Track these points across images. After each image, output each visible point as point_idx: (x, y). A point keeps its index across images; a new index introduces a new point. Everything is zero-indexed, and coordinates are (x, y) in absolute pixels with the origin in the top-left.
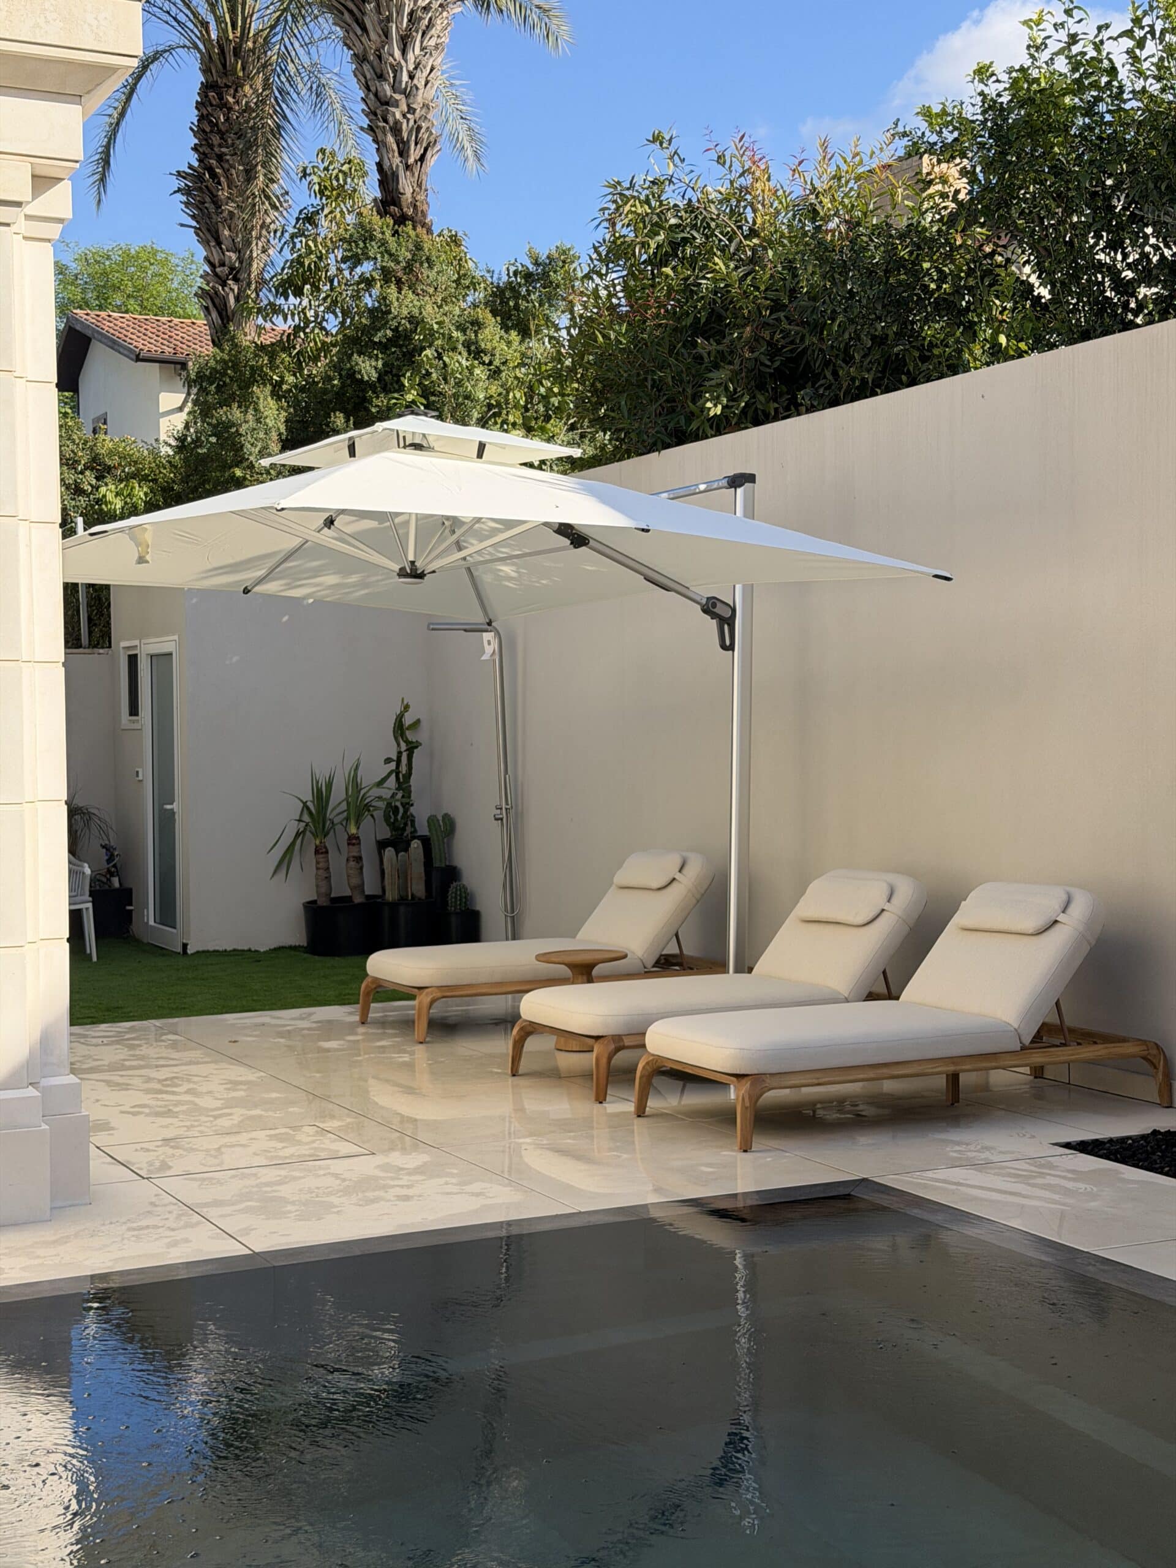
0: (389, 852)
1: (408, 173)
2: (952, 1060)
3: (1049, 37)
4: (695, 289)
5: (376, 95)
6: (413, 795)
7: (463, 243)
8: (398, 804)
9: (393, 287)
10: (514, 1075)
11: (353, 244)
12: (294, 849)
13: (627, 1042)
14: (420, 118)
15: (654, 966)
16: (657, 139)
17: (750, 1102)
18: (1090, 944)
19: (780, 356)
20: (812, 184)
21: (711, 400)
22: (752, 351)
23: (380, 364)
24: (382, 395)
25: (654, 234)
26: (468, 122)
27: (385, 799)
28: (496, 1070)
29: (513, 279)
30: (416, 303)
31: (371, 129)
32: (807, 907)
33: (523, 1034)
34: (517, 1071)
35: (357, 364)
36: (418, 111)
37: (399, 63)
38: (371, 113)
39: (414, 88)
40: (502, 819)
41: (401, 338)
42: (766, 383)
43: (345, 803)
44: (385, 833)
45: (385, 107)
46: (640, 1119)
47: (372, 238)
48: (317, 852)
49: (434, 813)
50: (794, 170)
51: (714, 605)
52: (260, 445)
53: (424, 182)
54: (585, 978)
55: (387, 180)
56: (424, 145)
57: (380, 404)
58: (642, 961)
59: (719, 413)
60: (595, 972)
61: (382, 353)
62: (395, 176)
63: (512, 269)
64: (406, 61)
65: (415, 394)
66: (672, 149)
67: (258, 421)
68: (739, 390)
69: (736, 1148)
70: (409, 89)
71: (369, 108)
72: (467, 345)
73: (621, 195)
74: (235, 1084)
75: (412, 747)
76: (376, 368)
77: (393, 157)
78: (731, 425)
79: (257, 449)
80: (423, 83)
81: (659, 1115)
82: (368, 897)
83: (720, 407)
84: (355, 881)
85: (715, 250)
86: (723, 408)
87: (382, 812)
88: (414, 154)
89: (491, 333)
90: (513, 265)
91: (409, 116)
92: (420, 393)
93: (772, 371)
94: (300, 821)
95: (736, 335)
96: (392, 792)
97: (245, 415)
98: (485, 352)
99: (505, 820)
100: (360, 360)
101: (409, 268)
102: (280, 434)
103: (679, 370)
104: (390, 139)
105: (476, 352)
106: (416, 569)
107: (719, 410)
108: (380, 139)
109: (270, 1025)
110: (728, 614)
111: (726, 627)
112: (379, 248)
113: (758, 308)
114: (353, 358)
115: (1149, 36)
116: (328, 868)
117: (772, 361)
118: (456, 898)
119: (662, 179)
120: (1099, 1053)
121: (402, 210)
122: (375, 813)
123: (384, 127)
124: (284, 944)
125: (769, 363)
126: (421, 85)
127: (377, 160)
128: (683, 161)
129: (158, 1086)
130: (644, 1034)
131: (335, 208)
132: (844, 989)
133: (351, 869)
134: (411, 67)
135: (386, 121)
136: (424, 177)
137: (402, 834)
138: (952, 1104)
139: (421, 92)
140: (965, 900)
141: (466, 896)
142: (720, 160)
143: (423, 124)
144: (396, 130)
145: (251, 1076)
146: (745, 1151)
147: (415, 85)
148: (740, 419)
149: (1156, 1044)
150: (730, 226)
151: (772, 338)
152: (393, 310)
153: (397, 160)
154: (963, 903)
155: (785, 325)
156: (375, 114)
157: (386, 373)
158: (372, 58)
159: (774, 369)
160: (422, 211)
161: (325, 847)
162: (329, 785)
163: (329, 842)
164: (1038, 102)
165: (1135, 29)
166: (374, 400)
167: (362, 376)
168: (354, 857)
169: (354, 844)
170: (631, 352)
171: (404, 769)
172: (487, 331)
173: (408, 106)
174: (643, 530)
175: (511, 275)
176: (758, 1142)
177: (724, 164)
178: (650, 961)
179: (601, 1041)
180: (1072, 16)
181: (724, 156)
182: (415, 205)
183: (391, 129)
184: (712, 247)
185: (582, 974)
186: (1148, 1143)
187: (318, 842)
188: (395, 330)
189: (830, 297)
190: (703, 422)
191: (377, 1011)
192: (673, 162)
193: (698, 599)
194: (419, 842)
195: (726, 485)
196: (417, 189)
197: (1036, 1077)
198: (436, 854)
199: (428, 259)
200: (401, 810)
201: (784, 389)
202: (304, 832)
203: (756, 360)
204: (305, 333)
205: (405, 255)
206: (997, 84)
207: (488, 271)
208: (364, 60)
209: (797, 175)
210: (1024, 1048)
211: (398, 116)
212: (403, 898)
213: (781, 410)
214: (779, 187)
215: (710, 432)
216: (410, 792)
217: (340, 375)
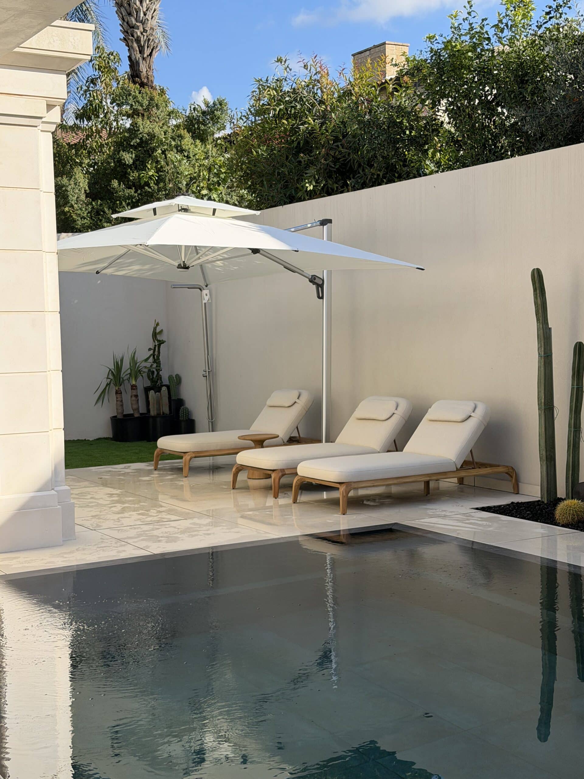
0: (152, 393)
1: (144, 62)
2: (428, 475)
3: (461, 24)
4: (297, 130)
5: (127, 23)
6: (161, 365)
7: (167, 93)
8: (154, 370)
9: (140, 118)
10: (233, 489)
11: (121, 98)
12: (105, 392)
13: (287, 472)
14: (149, 35)
15: (287, 442)
16: (279, 60)
17: (346, 494)
18: (484, 425)
19: (338, 162)
20: (349, 80)
21: (308, 183)
22: (325, 160)
23: (134, 156)
24: (135, 171)
25: (278, 105)
26: (162, 28)
27: (148, 368)
28: (224, 487)
29: (193, 112)
30: (151, 126)
31: (125, 39)
32: (359, 412)
33: (237, 470)
34: (235, 487)
35: (122, 156)
36: (148, 31)
37: (139, 8)
38: (125, 32)
39: (146, 20)
40: (206, 376)
41: (143, 143)
42: (332, 175)
43: (129, 370)
44: (148, 384)
45: (132, 29)
46: (294, 504)
47: (130, 95)
48: (117, 393)
49: (170, 374)
50: (340, 73)
51: (315, 279)
52: (76, 196)
53: (151, 66)
54: (260, 446)
55: (134, 65)
56: (152, 48)
57: (134, 175)
58: (282, 439)
59: (312, 189)
60: (265, 443)
61: (134, 150)
62: (138, 63)
63: (193, 107)
64: (142, 7)
65: (153, 171)
66: (286, 65)
67: (75, 184)
68: (320, 178)
69: (340, 513)
70: (144, 20)
71: (124, 29)
72: (176, 147)
73: (262, 86)
74: (111, 495)
75: (161, 342)
76: (132, 158)
77: (137, 54)
78: (317, 194)
79: (75, 198)
80: (151, 17)
81: (304, 503)
82: (141, 414)
83: (312, 186)
84: (135, 407)
85: (306, 111)
86: (314, 186)
87: (146, 374)
88: (147, 52)
89: (187, 141)
90: (193, 105)
91: (144, 34)
92: (156, 171)
93: (335, 170)
94: (107, 378)
95: (318, 152)
96: (151, 364)
97: (69, 181)
98: (185, 150)
99: (208, 377)
100: (124, 154)
101: (148, 109)
102: (85, 190)
103: (291, 168)
104: (135, 45)
105: (180, 150)
106: (186, 265)
107: (312, 188)
108: (130, 45)
109: (112, 471)
110: (321, 283)
111: (320, 289)
112: (133, 99)
113: (328, 141)
114: (120, 153)
115: (505, 27)
116: (122, 401)
117: (335, 165)
118: (183, 413)
119: (281, 78)
120: (488, 471)
121: (141, 80)
122: (143, 375)
123: (132, 39)
124: (101, 437)
125: (333, 166)
126: (150, 18)
127: (129, 55)
128: (291, 70)
129: (77, 496)
130: (296, 468)
131: (107, 77)
132: (377, 447)
133: (133, 401)
134: (145, 10)
135: (133, 36)
136: (152, 63)
137: (156, 384)
138: (427, 495)
139: (149, 22)
140: (430, 408)
141: (188, 413)
142: (305, 67)
143: (151, 38)
144: (138, 40)
145: (118, 492)
146: (344, 514)
147: (147, 18)
148: (320, 191)
149: (512, 467)
150: (311, 100)
151: (335, 154)
152: (140, 130)
153: (138, 55)
154: (430, 409)
155: (341, 148)
156: (127, 33)
157: (137, 160)
158: (126, 5)
159: (336, 169)
160: (151, 80)
161: (120, 391)
162: (122, 360)
163: (122, 388)
164: (457, 55)
165: (499, 24)
166: (131, 173)
167: (125, 162)
168: (134, 395)
169: (134, 389)
170: (268, 159)
171: (156, 353)
172: (185, 140)
173: (144, 28)
174: (296, 251)
175: (192, 110)
176: (348, 511)
177: (307, 69)
178: (286, 439)
179: (276, 471)
180: (470, 15)
181: (307, 65)
182: (148, 77)
183: (135, 40)
184: (304, 110)
185: (259, 445)
186: (510, 507)
187: (117, 388)
188: (141, 139)
189: (361, 136)
190: (304, 193)
191: (161, 464)
192: (287, 71)
193: (308, 276)
194: (166, 387)
195: (319, 224)
196: (149, 70)
197: (460, 484)
198: (172, 393)
199: (157, 105)
200: (156, 373)
201: (340, 177)
202: (110, 384)
203: (328, 164)
204: (91, 139)
205: (146, 103)
206: (437, 44)
207: (184, 110)
208: (121, 6)
209: (342, 75)
210: (457, 470)
211: (139, 34)
212: (158, 415)
213: (339, 188)
214: (333, 81)
215: (307, 198)
216: (160, 364)
217: (114, 161)
